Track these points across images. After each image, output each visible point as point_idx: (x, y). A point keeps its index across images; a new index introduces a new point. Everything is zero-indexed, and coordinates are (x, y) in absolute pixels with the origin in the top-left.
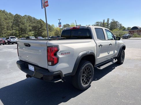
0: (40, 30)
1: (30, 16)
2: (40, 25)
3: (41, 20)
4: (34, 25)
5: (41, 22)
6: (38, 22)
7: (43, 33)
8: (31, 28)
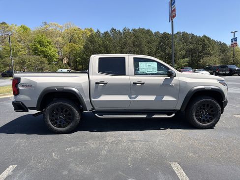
0: (201, 54)
1: (186, 32)
2: (201, 47)
3: (205, 36)
4: (191, 46)
5: (204, 41)
6: (198, 40)
7: (201, 60)
8: (184, 52)
